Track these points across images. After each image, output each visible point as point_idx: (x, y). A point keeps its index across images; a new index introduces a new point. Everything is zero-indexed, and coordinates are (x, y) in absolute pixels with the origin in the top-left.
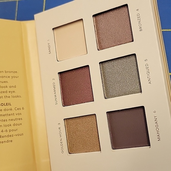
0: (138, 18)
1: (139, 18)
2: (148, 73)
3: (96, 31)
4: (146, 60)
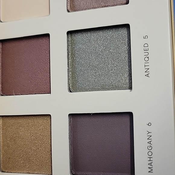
4: (146, 37)
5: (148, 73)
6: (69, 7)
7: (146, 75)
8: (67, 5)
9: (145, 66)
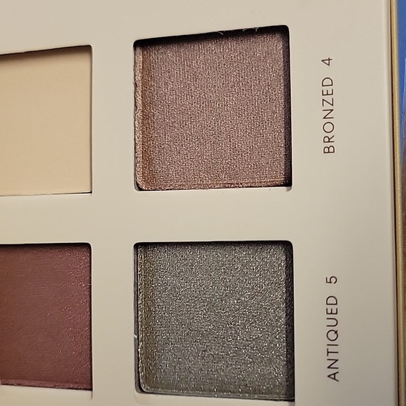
0: (325, 97)
1: (328, 98)
2: (332, 335)
3: (140, 107)
4: (333, 280)
5: (335, 371)
6: (139, 176)
7: (329, 376)
8: (135, 170)
9: (328, 352)
